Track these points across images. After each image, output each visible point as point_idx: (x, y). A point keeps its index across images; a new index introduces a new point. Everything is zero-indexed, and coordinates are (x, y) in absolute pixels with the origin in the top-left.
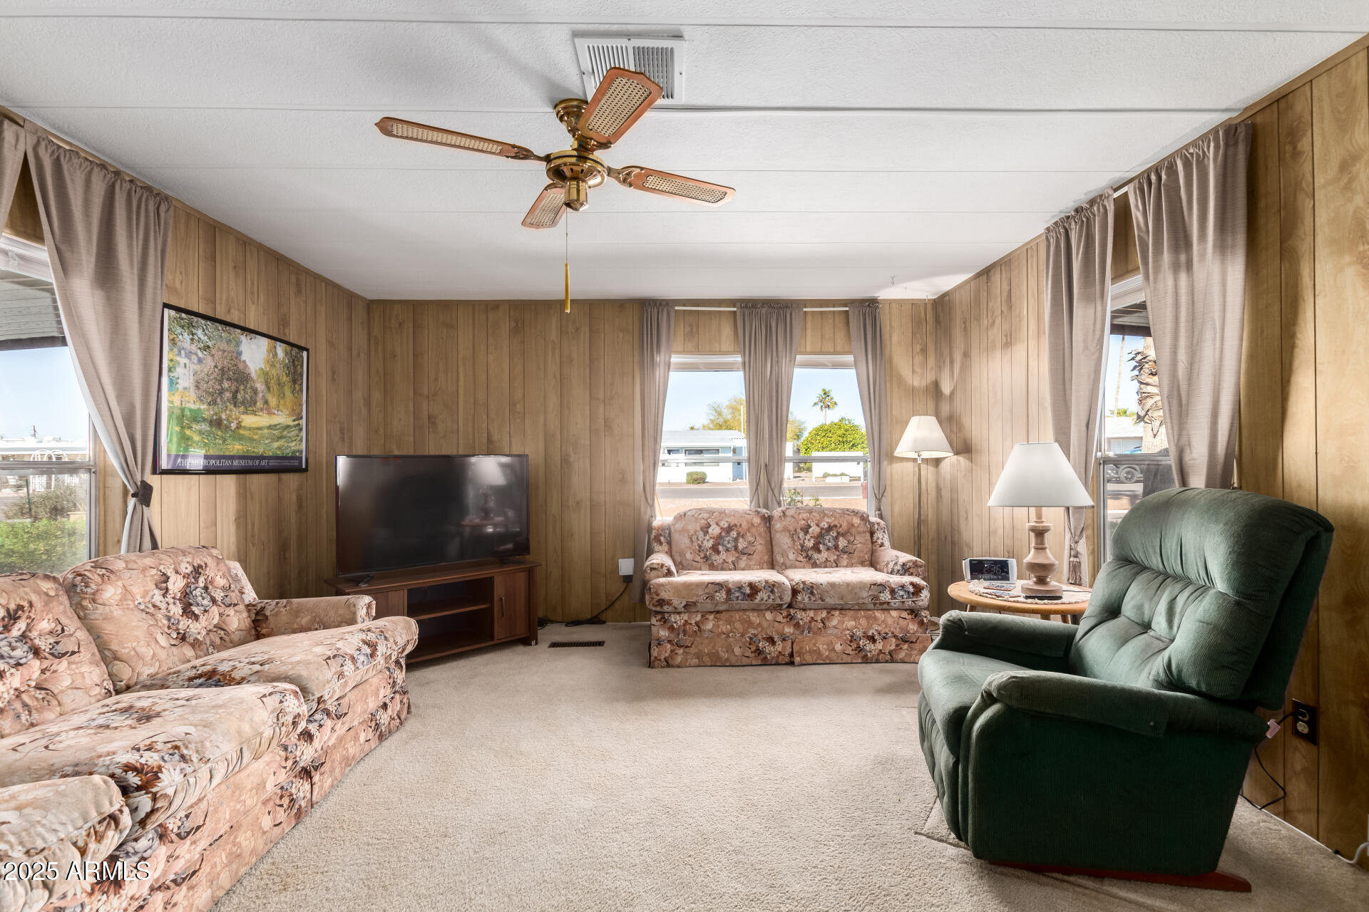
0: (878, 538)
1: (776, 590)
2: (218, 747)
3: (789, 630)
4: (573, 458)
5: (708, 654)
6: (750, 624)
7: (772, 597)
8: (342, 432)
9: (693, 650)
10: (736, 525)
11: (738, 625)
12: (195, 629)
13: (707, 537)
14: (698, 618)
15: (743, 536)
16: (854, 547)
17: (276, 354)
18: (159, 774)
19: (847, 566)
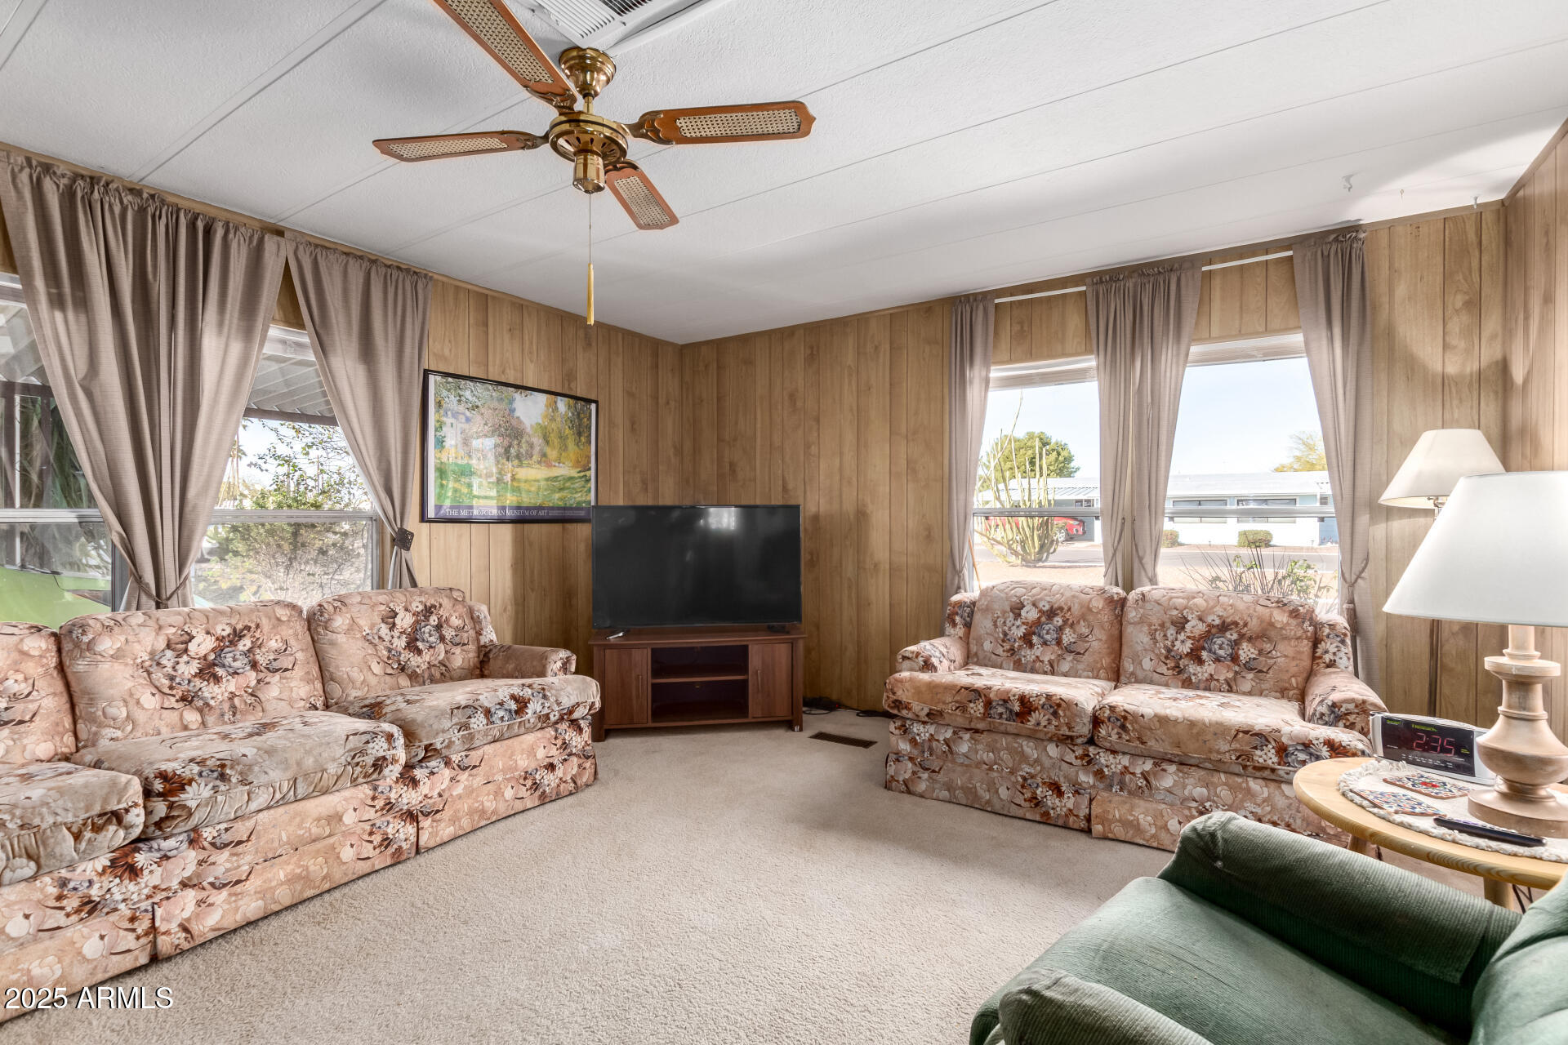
0: (1326, 652)
1: (1061, 713)
2: (266, 773)
3: (1086, 779)
4: (870, 508)
5: (962, 788)
6: (1024, 758)
7: (1055, 723)
8: (644, 483)
9: (941, 777)
10: (1061, 609)
11: (1004, 755)
12: (417, 662)
13: (1018, 622)
14: (949, 734)
15: (1072, 626)
16: (1271, 662)
17: (557, 408)
18: (186, 787)
19: (1250, 694)
